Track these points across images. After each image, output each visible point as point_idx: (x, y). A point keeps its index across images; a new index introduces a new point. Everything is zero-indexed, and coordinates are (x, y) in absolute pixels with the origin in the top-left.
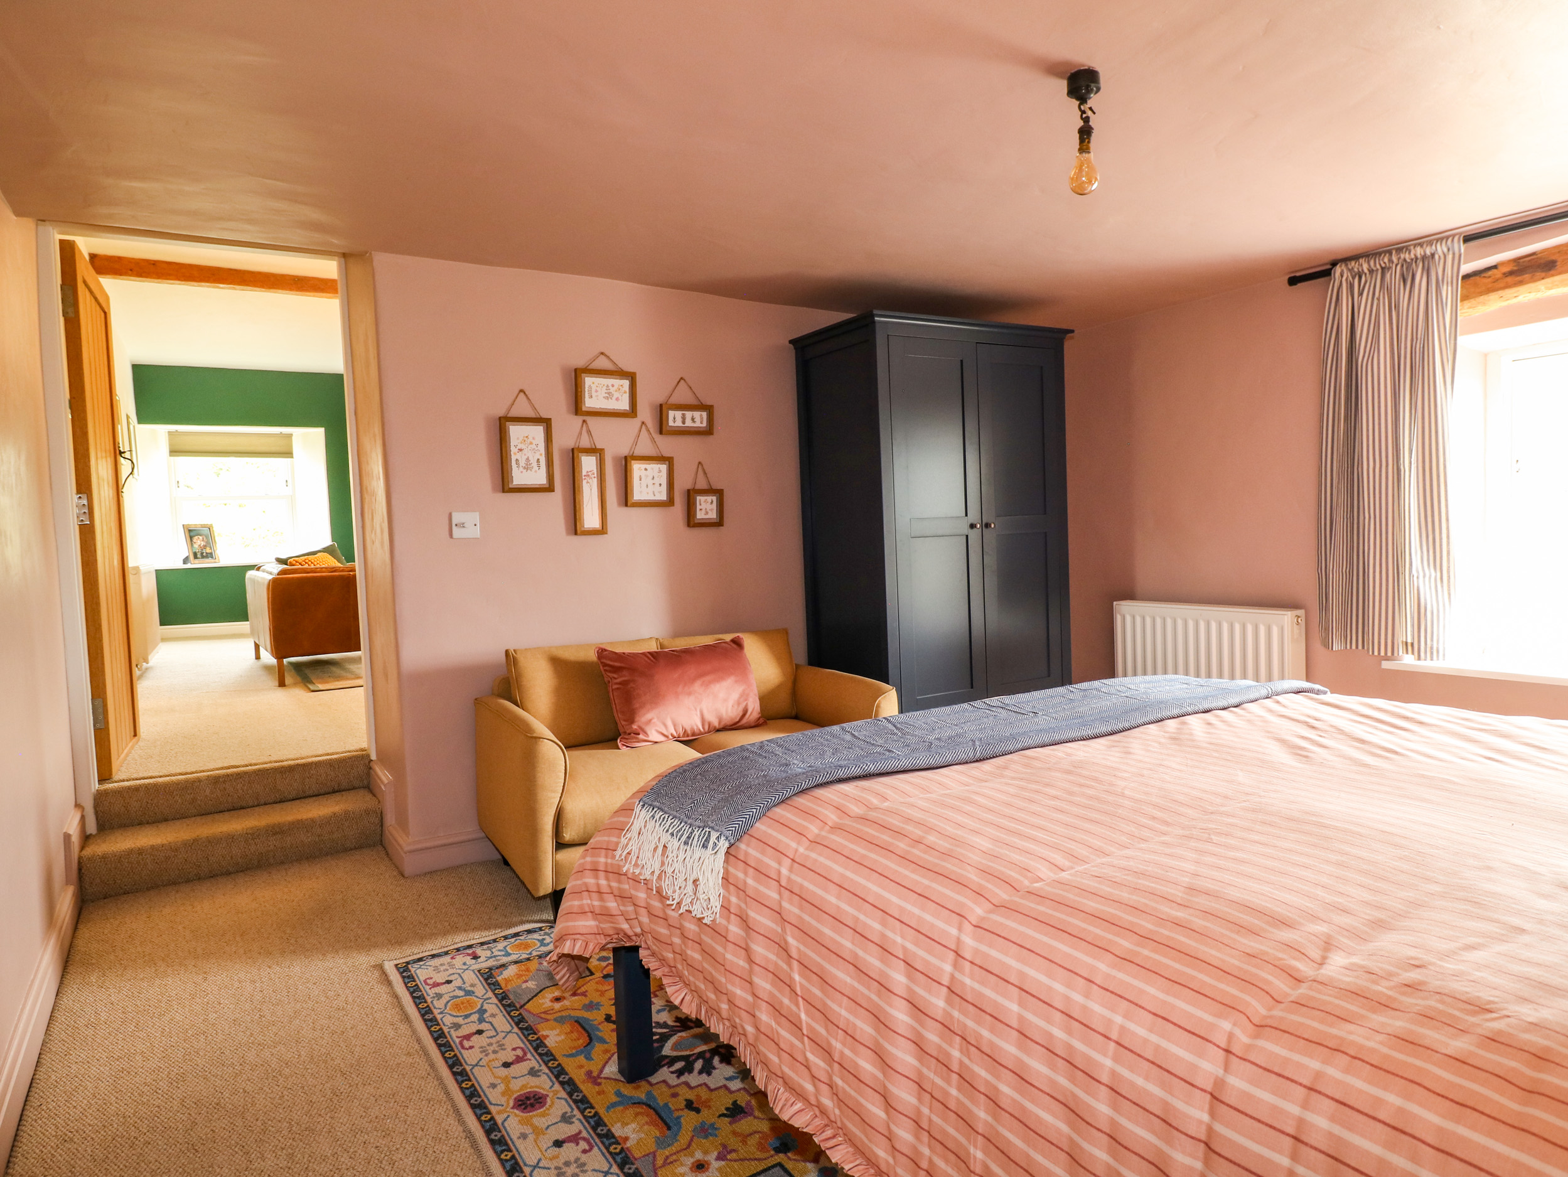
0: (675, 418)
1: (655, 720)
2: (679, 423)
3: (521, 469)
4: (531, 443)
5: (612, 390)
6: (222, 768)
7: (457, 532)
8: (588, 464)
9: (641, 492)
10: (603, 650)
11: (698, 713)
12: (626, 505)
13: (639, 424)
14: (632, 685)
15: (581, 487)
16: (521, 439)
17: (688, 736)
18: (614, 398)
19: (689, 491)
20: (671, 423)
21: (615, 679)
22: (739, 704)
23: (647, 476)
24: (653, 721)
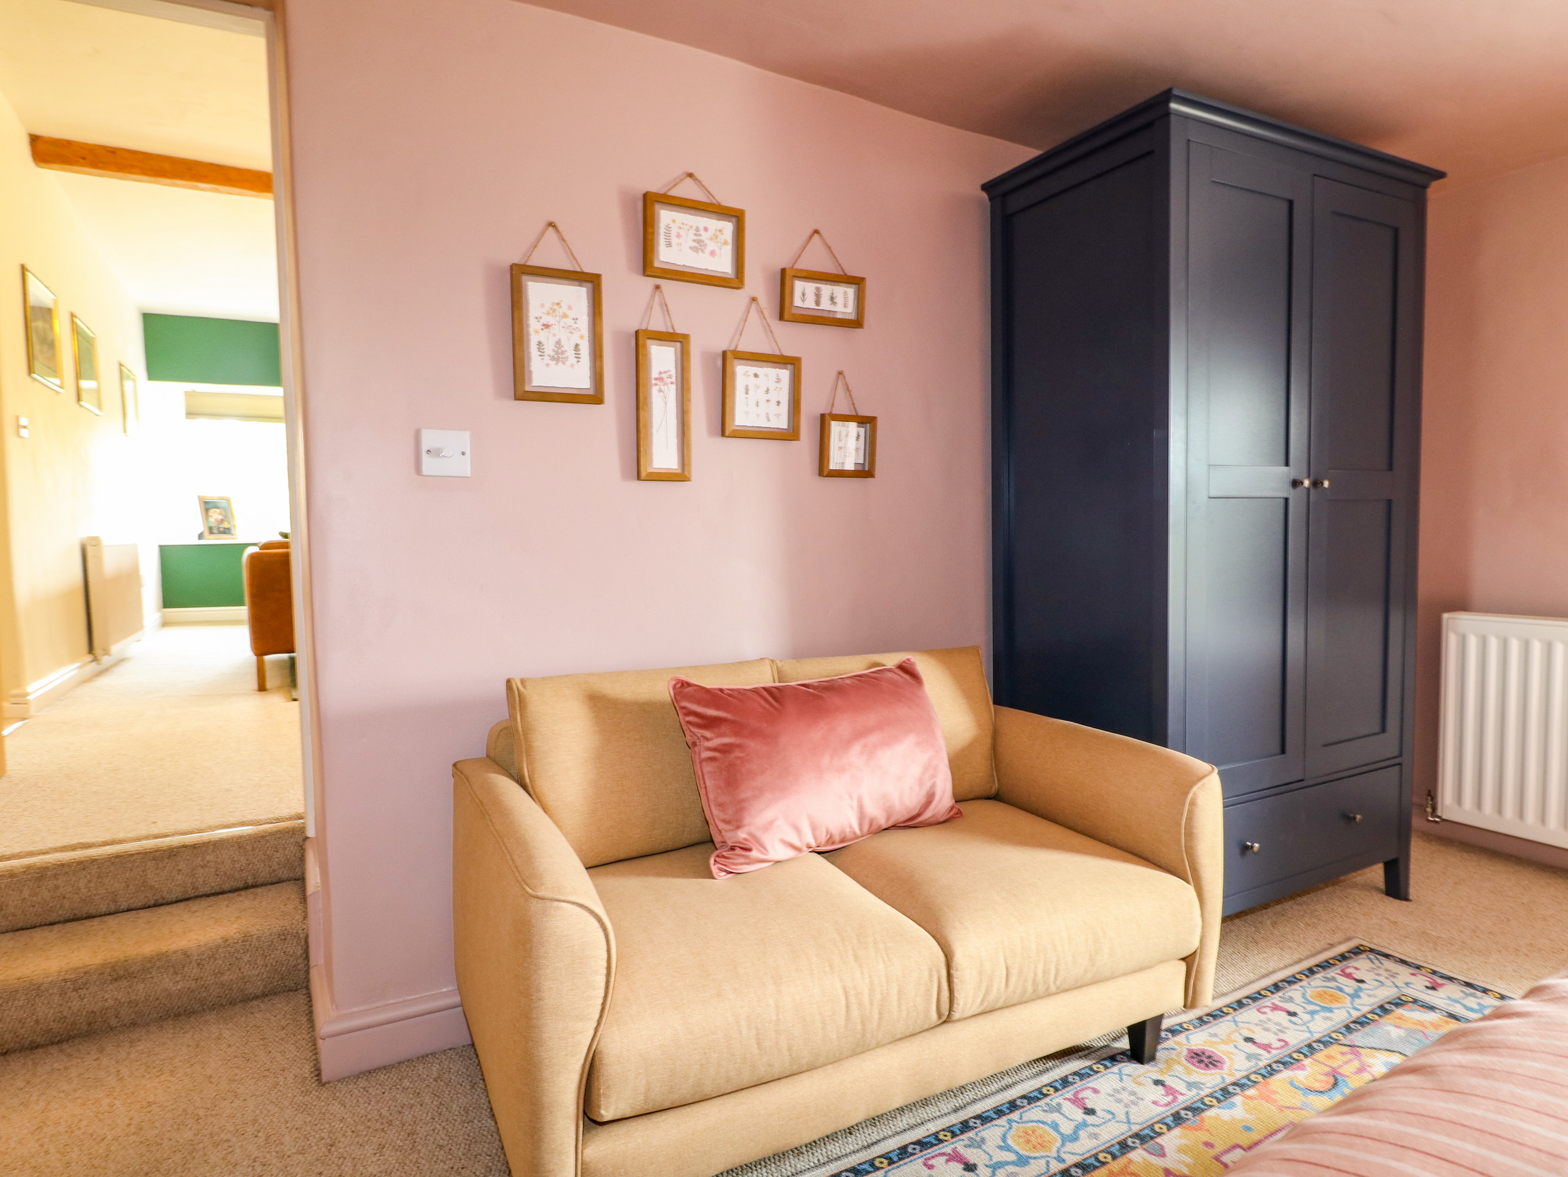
0: (804, 295)
1: (779, 823)
2: (810, 303)
3: (547, 359)
4: (565, 316)
5: (705, 236)
6: (64, 849)
7: (429, 465)
8: (662, 358)
9: (747, 413)
10: (684, 684)
11: (855, 804)
12: (723, 434)
13: (746, 300)
14: (738, 753)
15: (648, 399)
16: (548, 306)
17: (833, 843)
18: (707, 251)
19: (823, 416)
20: (798, 302)
21: (707, 739)
22: (921, 782)
23: (757, 387)
24: (777, 823)
